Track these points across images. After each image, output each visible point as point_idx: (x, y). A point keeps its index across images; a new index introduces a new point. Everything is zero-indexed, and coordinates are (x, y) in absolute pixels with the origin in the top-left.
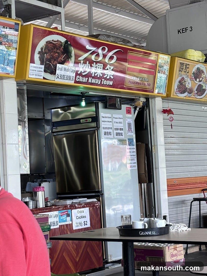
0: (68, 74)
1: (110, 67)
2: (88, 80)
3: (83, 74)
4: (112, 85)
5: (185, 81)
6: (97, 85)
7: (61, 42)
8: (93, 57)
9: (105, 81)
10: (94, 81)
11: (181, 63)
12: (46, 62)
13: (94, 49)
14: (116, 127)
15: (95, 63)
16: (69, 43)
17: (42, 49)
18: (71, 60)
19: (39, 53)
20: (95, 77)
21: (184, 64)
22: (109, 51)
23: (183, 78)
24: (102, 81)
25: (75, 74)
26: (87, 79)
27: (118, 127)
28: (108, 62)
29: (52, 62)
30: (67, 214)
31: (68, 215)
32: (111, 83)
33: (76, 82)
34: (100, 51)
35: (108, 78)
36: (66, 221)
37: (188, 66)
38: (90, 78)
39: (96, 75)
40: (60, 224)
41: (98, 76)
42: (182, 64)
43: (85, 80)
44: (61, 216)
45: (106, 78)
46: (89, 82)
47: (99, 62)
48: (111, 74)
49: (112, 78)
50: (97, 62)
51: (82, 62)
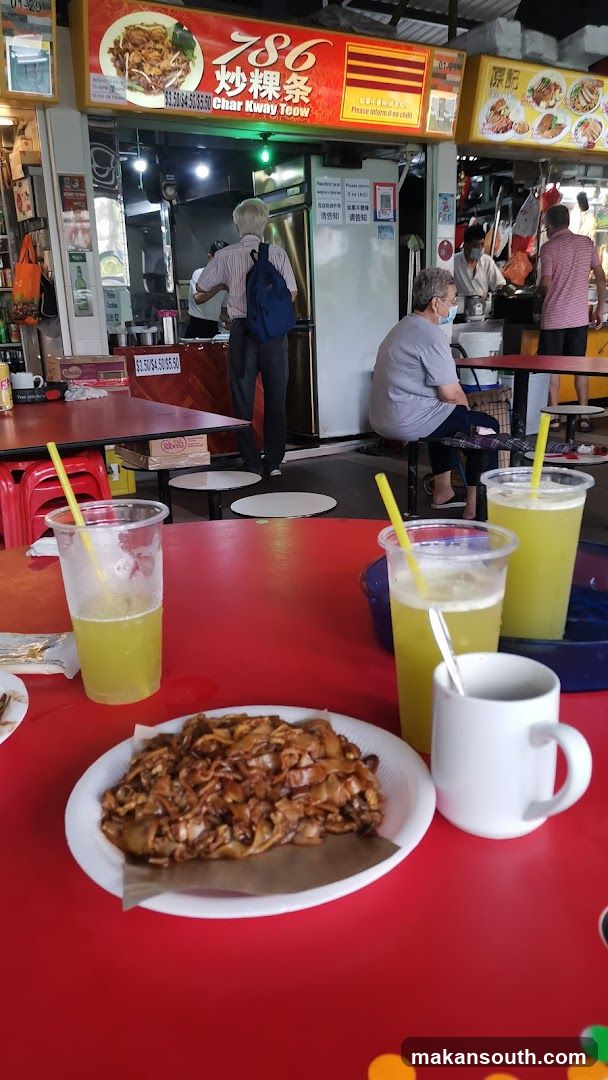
1: (299, 78)
2: (243, 107)
3: (230, 94)
4: (307, 115)
5: (507, 108)
6: (268, 115)
7: (164, 28)
8: (251, 58)
9: (289, 108)
10: (258, 108)
11: (495, 68)
12: (130, 70)
13: (253, 39)
14: (352, 204)
15: (257, 71)
16: (186, 27)
17: (116, 42)
18: (194, 64)
19: (111, 51)
20: (260, 99)
21: (504, 69)
22: (294, 43)
23: (502, 102)
24: (279, 108)
26: (240, 104)
27: (356, 204)
28: (291, 68)
29: (146, 69)
32: (305, 112)
34: (269, 43)
35: (296, 100)
37: (515, 75)
38: (247, 102)
39: (263, 95)
41: (270, 98)
42: (498, 71)
43: (236, 106)
45: (290, 102)
46: (247, 110)
47: (267, 68)
48: (302, 93)
49: (307, 100)
50: (262, 69)
51: (223, 68)
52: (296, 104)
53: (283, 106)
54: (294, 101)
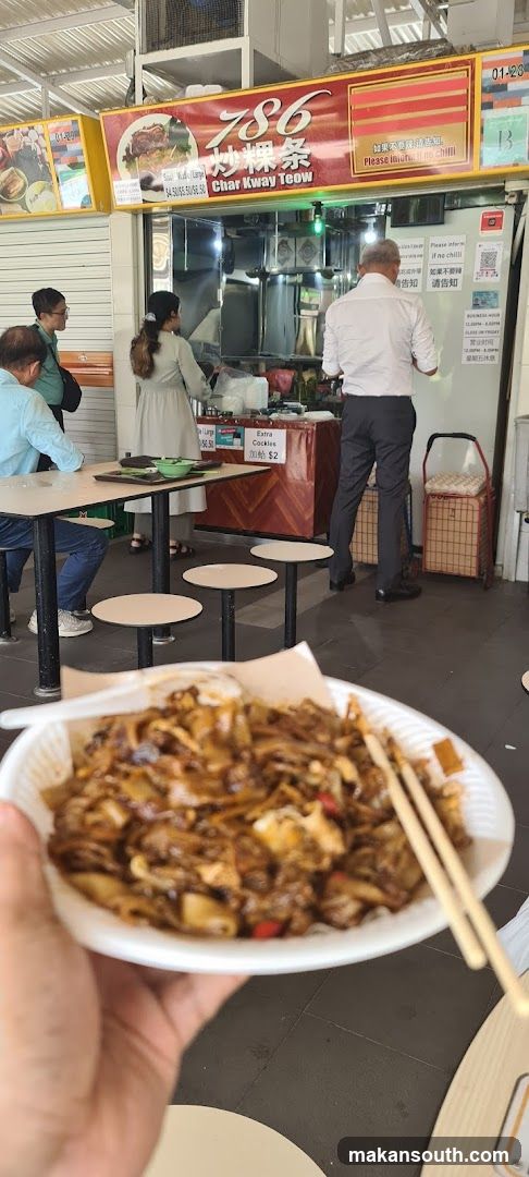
0: (189, 182)
1: (295, 141)
2: (241, 184)
3: (226, 175)
4: (310, 180)
6: (268, 189)
7: (161, 126)
8: (242, 133)
9: (289, 177)
10: (256, 183)
13: (241, 114)
14: (438, 268)
16: (179, 121)
17: (127, 150)
18: (190, 154)
19: (125, 158)
20: (258, 174)
22: (285, 104)
24: (278, 178)
25: (204, 179)
26: (238, 182)
27: (444, 267)
28: (285, 133)
29: (152, 168)
30: (235, 433)
31: (237, 435)
32: (308, 177)
33: (212, 193)
34: (258, 112)
35: (295, 166)
36: (232, 444)
38: (244, 179)
39: (259, 168)
40: (218, 446)
41: (267, 170)
43: (234, 185)
44: (223, 434)
45: (288, 170)
46: (245, 187)
47: (258, 139)
48: (299, 157)
49: (307, 164)
50: (253, 143)
51: (216, 150)
52: (295, 171)
53: (282, 175)
54: (293, 167)
